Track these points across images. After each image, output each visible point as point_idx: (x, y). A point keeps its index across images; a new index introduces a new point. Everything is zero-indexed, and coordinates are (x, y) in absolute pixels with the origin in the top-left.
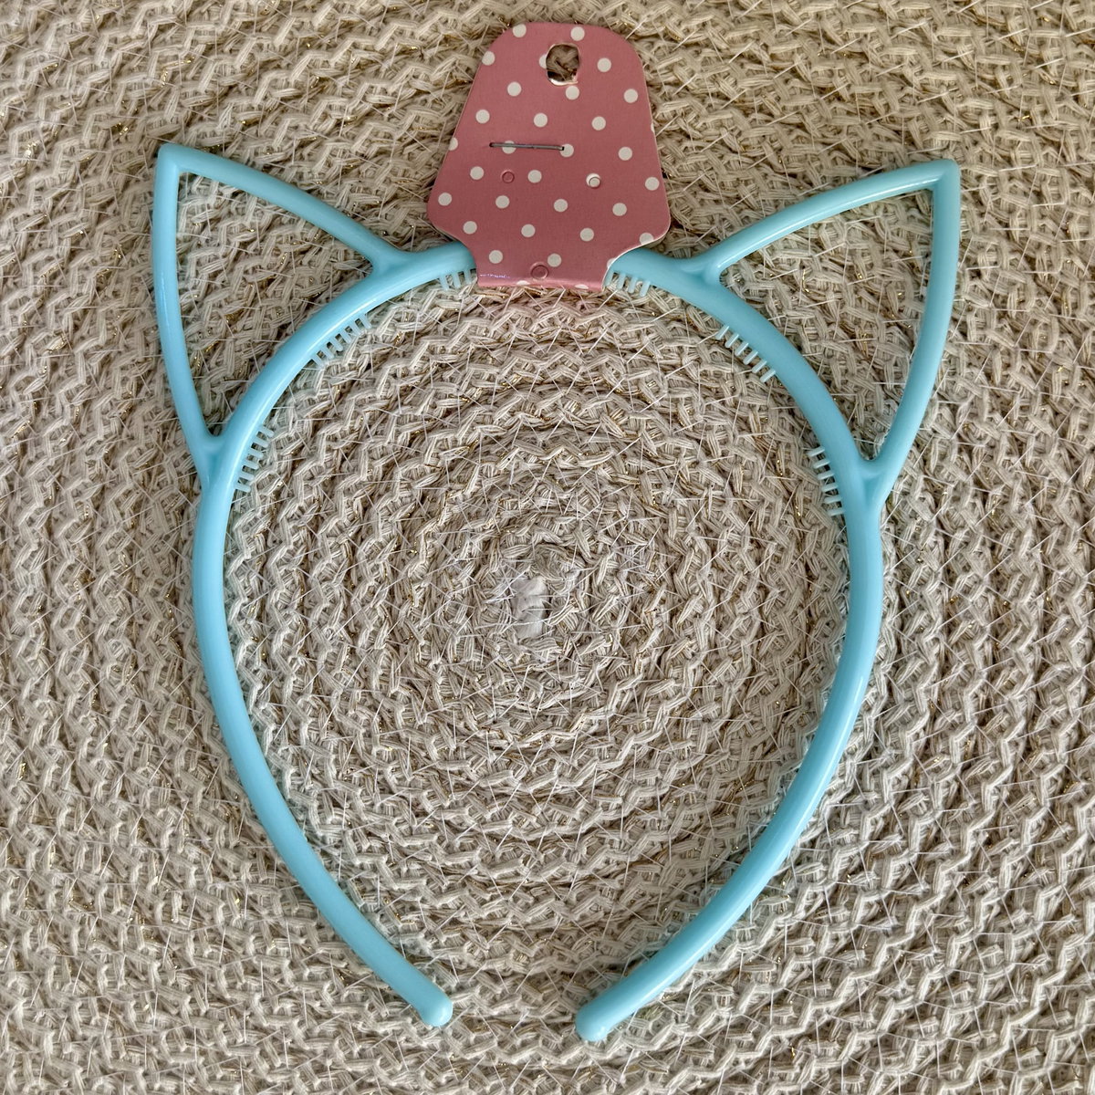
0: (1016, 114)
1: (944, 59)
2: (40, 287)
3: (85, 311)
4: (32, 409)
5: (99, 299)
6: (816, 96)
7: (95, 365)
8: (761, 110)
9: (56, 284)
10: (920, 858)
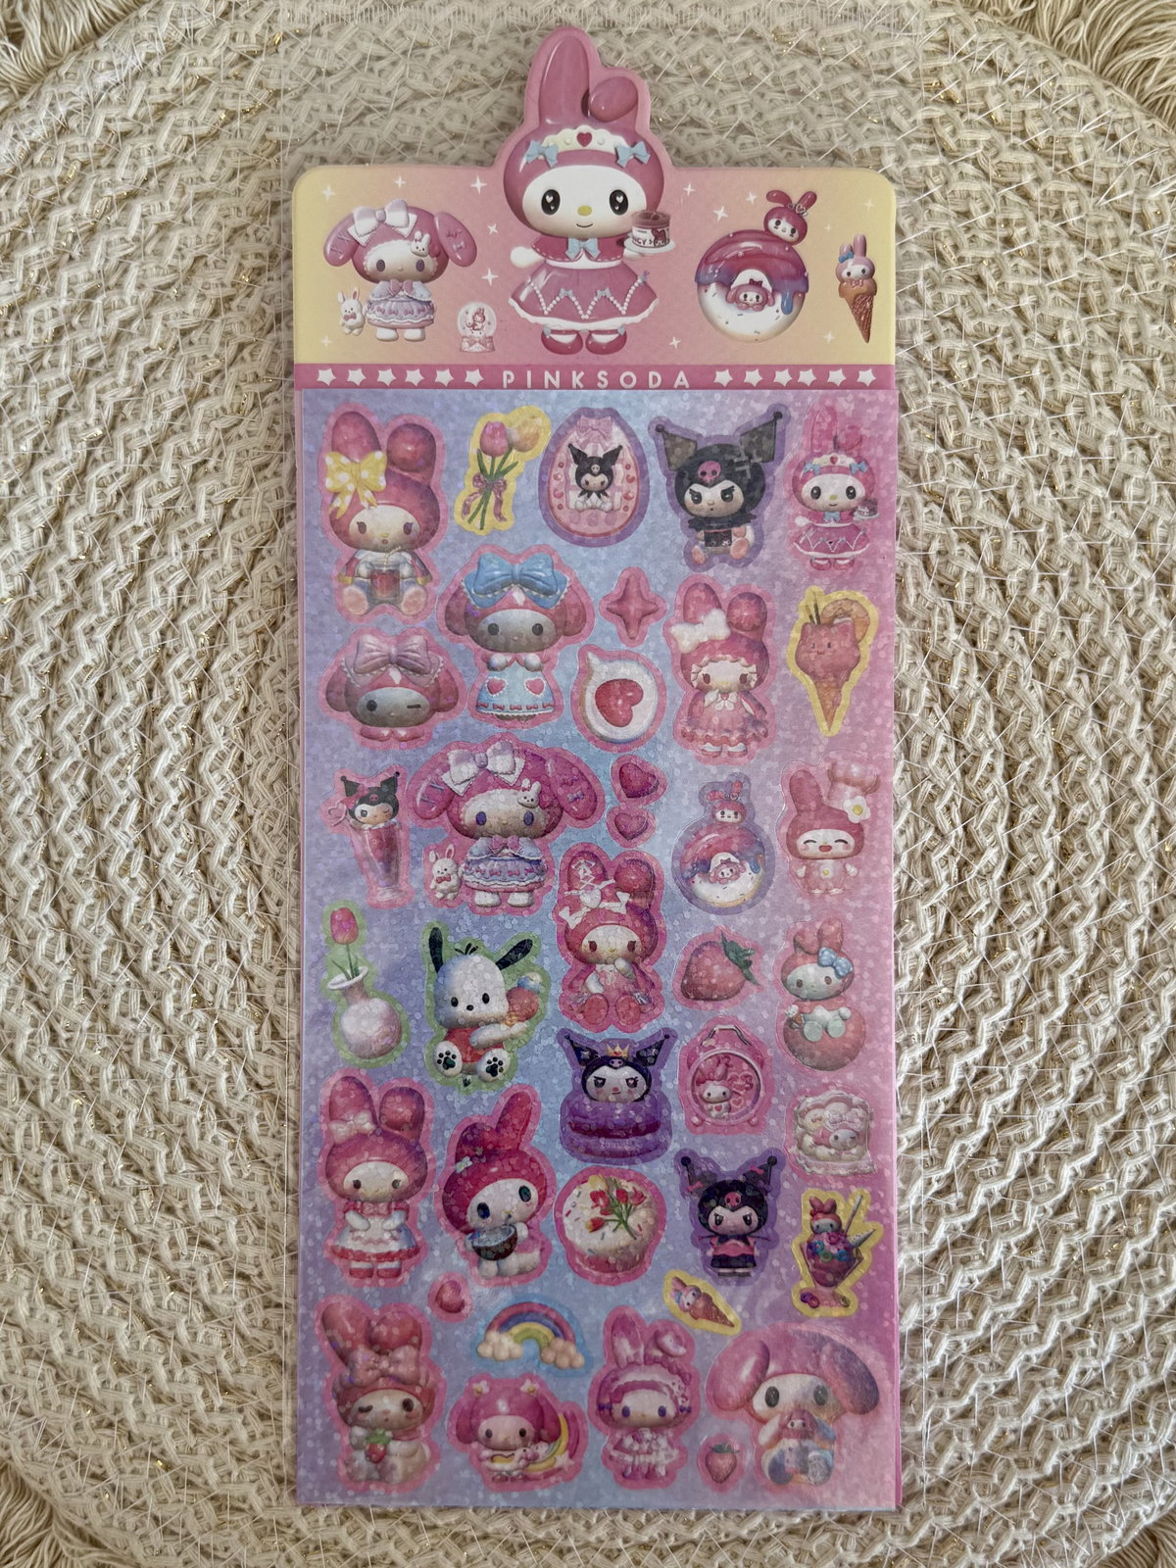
0: (319, 137)
1: (236, 183)
2: (80, 1193)
3: (125, 1156)
4: (205, 1252)
5: (118, 1136)
6: (218, 320)
7: (185, 1166)
8: (207, 379)
9: (84, 1175)
10: (1013, 522)
